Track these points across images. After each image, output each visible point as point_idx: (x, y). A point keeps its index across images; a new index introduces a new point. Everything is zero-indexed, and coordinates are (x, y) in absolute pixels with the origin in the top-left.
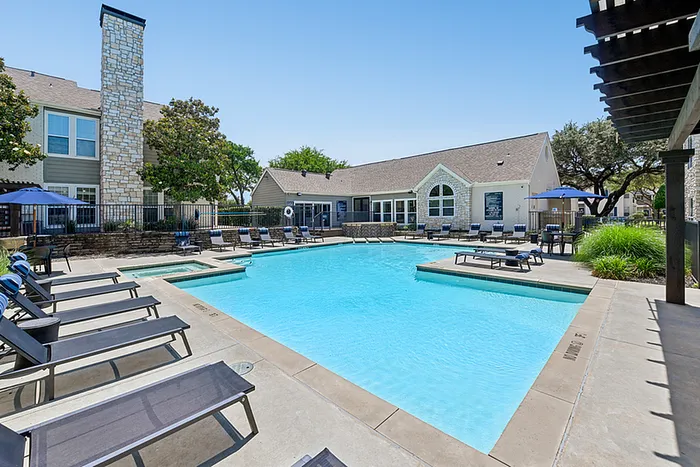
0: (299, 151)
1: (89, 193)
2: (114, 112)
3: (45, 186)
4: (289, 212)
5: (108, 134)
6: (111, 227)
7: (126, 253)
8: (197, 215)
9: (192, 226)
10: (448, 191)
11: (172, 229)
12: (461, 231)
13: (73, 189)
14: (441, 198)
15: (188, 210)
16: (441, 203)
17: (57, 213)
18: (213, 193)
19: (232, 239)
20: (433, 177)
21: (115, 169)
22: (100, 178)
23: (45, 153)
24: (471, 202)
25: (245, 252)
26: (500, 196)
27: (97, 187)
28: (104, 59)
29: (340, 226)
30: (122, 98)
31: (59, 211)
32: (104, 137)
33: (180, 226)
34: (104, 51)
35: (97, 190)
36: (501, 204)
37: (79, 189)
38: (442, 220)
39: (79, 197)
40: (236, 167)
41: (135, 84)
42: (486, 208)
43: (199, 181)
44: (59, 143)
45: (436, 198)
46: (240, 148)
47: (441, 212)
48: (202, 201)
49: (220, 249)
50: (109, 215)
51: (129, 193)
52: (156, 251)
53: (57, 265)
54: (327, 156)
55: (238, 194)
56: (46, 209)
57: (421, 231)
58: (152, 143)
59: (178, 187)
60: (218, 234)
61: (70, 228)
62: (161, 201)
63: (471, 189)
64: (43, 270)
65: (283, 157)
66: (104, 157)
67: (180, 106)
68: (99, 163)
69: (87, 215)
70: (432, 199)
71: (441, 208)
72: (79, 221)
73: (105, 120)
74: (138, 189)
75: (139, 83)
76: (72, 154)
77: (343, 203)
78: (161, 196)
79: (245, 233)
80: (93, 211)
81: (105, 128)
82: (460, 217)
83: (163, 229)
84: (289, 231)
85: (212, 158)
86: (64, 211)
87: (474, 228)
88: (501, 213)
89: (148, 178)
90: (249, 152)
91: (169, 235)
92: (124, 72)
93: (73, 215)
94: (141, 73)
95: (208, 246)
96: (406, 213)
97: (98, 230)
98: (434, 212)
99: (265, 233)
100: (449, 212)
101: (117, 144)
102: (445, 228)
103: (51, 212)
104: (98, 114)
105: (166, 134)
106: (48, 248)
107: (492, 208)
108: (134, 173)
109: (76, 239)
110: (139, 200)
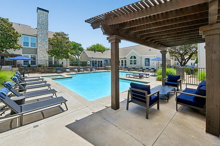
0: (96, 45)
1: (34, 57)
2: (41, 35)
3: (23, 55)
4: (89, 63)
5: (39, 41)
6: (40, 66)
7: (43, 73)
8: (63, 63)
9: (61, 66)
10: (135, 57)
11: (56, 67)
12: (138, 69)
13: (30, 56)
14: (133, 59)
15: (60, 62)
16: (133, 61)
17: (26, 62)
18: (67, 57)
19: (72, 70)
20: (131, 54)
21: (41, 50)
22: (37, 53)
23: (23, 46)
24: (141, 61)
25: (75, 73)
26: (149, 59)
27: (36, 55)
28: (38, 22)
29: (105, 67)
30: (43, 32)
31: (26, 61)
32: (38, 42)
33: (58, 66)
34: (38, 19)
35: (36, 56)
36: (149, 62)
37: (31, 56)
38: (133, 66)
39: (31, 58)
40: (77, 49)
41: (46, 28)
42: (145, 63)
43: (63, 54)
44: (26, 44)
45: (132, 59)
46: (78, 44)
47: (133, 63)
48: (64, 59)
49: (68, 72)
50: (39, 62)
51: (45, 57)
52: (51, 72)
53: (26, 75)
54: (104, 46)
55: (77, 57)
56: (23, 61)
57: (127, 69)
58: (51, 44)
59: (58, 56)
60: (68, 68)
61: (29, 66)
62: (53, 59)
63: (141, 57)
64: (22, 76)
65: (91, 46)
66: (38, 47)
67: (58, 34)
68: (37, 49)
69: (34, 63)
70: (131, 60)
71: (133, 62)
72: (31, 64)
73: (38, 38)
74: (47, 56)
75: (47, 28)
76: (30, 47)
77: (106, 60)
78: (53, 58)
79: (76, 68)
80: (35, 62)
81: (38, 40)
82: (138, 64)
83: (54, 67)
84: (89, 68)
85: (67, 48)
86: (28, 62)
87: (141, 68)
88: (149, 64)
89: (49, 53)
90: (80, 45)
91: (55, 68)
92: (43, 25)
93: (30, 63)
94: (48, 25)
95: (65, 71)
96: (124, 63)
97: (36, 67)
98: (131, 64)
99: (82, 68)
100: (135, 63)
101: (42, 44)
102: (133, 68)
103: (24, 61)
104: (36, 36)
105: (54, 42)
106: (24, 71)
107: (147, 63)
108: (46, 52)
109: (31, 69)
110: (47, 59)
